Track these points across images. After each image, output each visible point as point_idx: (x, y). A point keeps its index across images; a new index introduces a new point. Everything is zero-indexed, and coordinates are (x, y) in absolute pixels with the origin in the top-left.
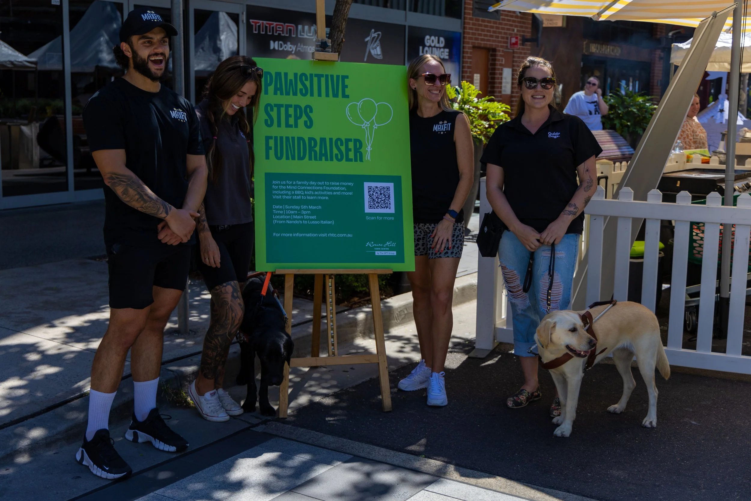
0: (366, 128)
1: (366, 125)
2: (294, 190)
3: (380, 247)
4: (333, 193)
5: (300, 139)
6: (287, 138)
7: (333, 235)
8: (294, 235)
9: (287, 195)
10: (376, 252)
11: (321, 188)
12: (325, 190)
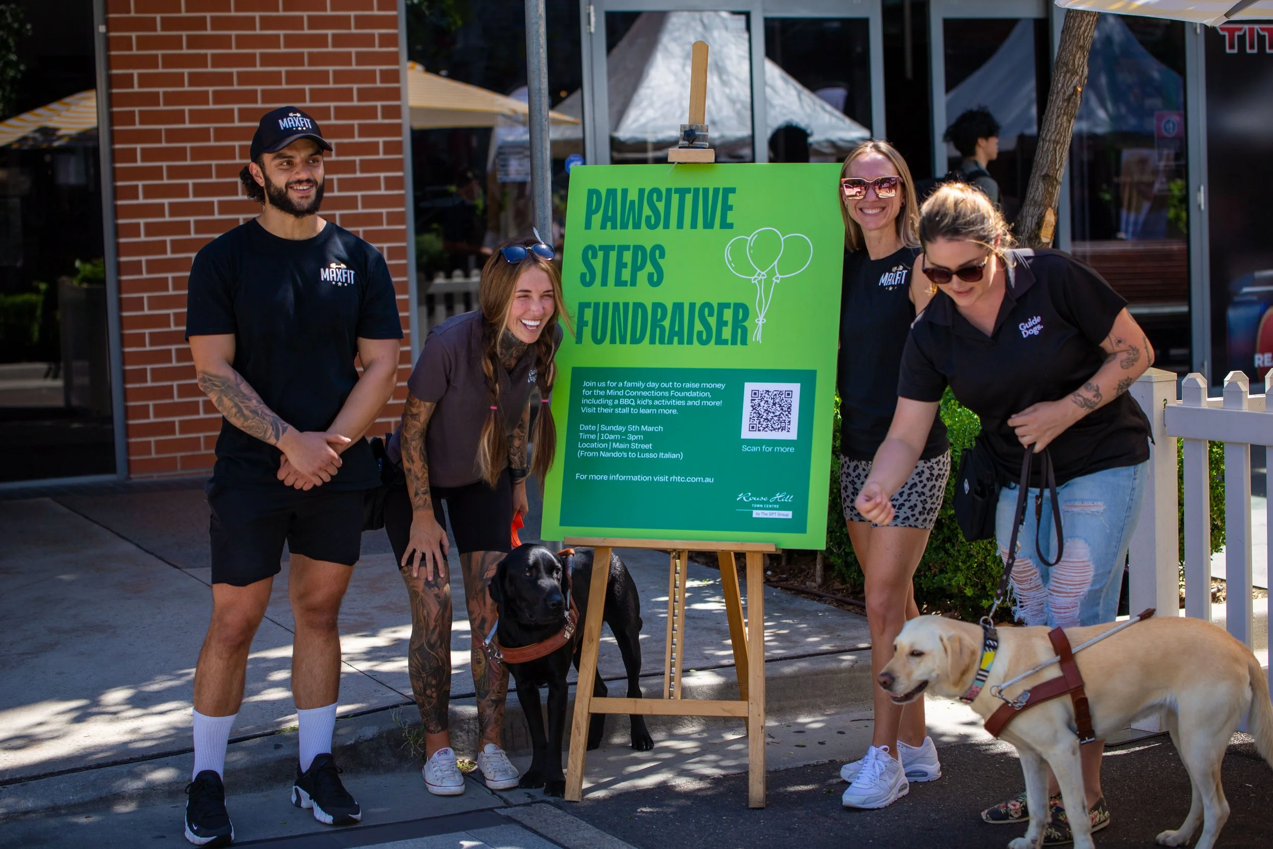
0: (759, 282)
1: (760, 276)
2: (618, 397)
3: (762, 502)
4: (686, 403)
5: (638, 306)
6: (616, 305)
7: (679, 479)
8: (611, 478)
9: (606, 406)
10: (755, 512)
11: (666, 394)
12: (674, 397)
